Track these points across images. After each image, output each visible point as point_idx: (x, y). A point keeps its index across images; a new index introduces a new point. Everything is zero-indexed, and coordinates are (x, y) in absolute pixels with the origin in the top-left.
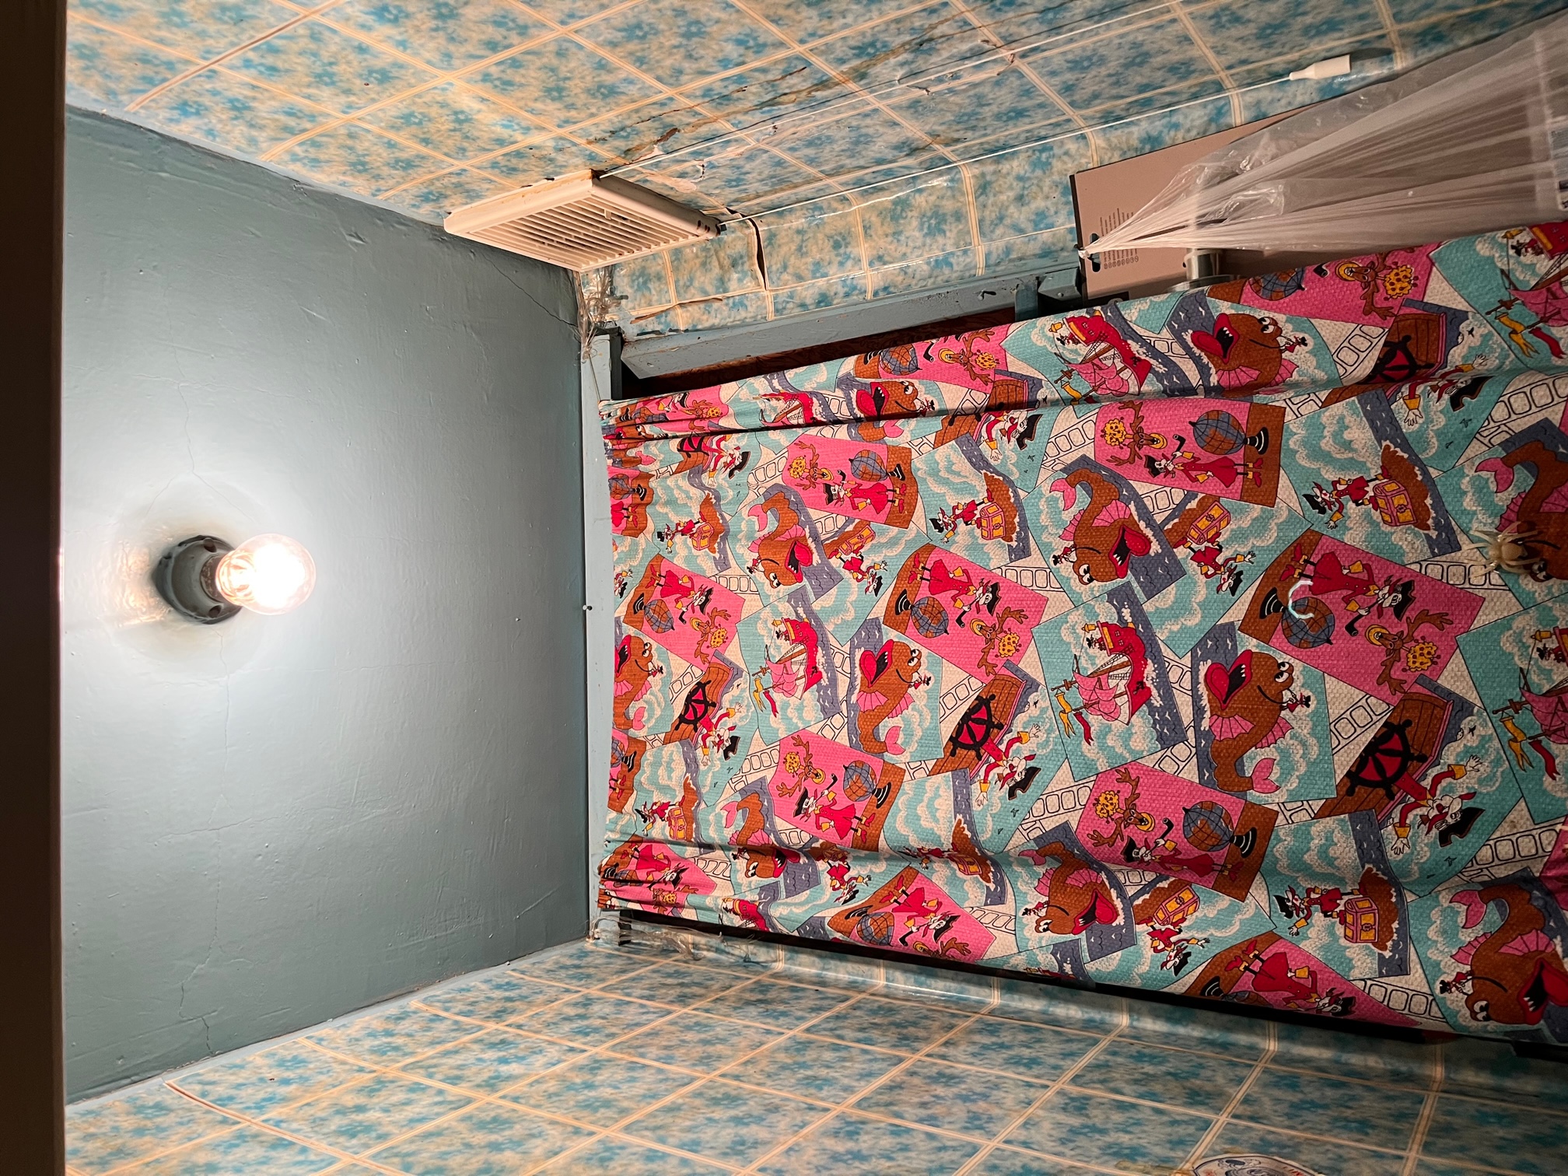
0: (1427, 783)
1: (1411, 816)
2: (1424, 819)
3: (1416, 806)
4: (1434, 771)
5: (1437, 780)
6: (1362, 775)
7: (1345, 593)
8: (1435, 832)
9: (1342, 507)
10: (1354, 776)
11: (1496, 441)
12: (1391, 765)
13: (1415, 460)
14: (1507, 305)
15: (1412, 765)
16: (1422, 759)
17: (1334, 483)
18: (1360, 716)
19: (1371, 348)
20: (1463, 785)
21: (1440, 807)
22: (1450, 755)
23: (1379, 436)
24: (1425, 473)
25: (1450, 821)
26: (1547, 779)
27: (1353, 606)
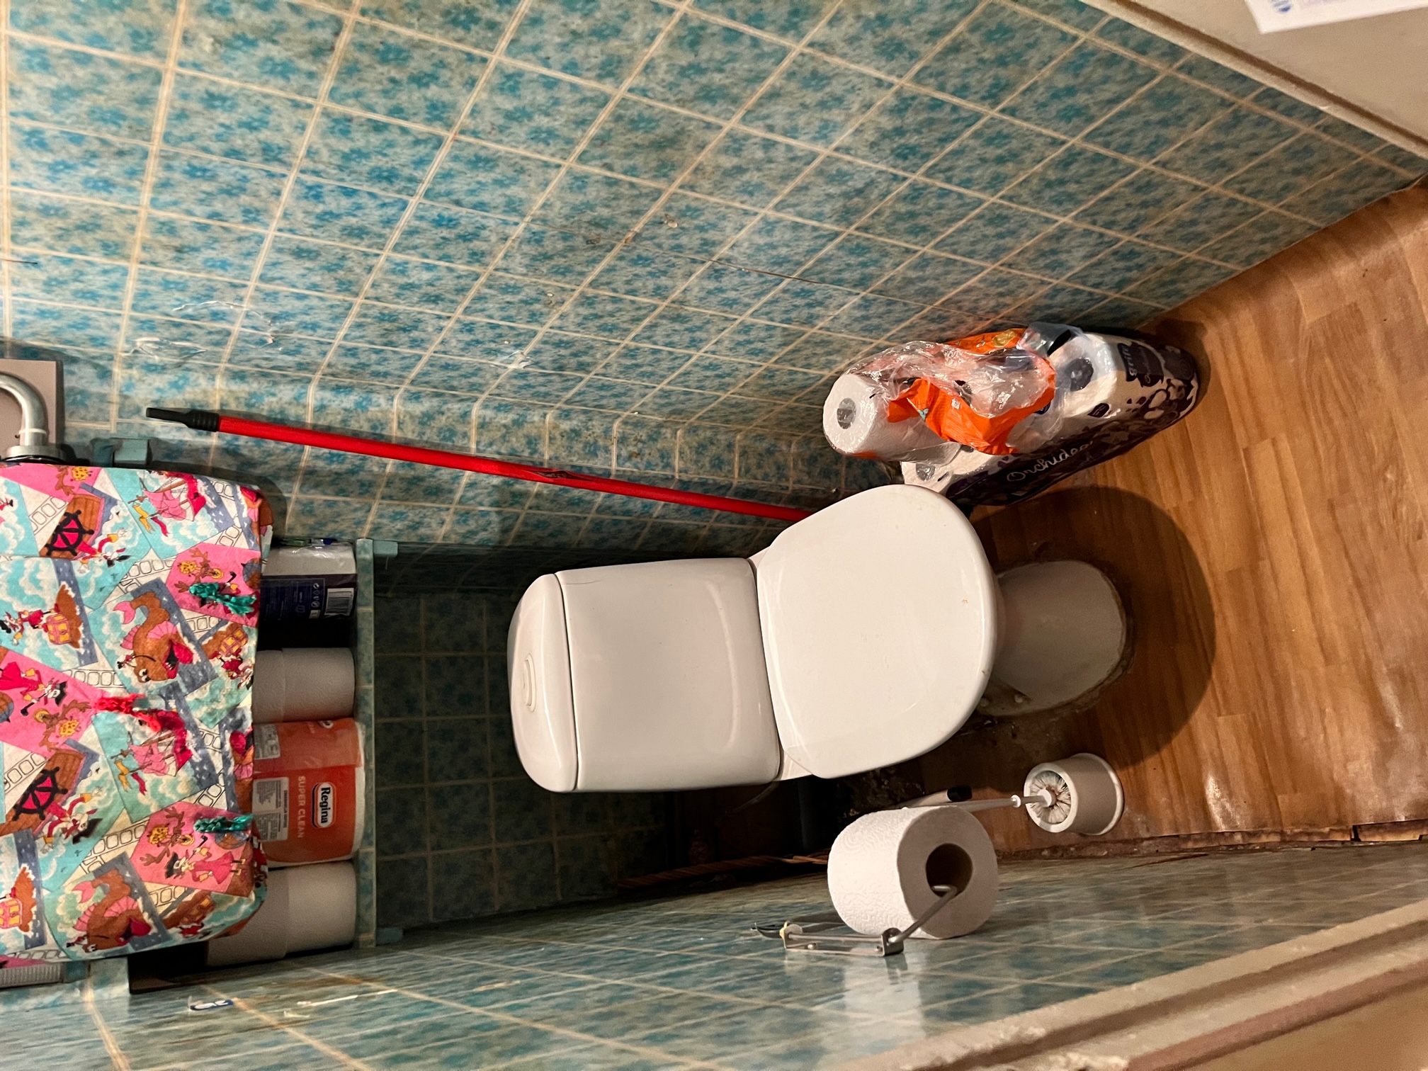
0: (66, 807)
1: (55, 830)
2: (64, 830)
3: (60, 822)
4: (71, 799)
5: (73, 805)
6: (25, 806)
7: (23, 689)
8: (71, 837)
9: (22, 630)
10: (19, 809)
11: (130, 589)
12: (43, 798)
13: (78, 600)
14: (141, 499)
15: (58, 797)
16: (65, 791)
17: (20, 614)
18: (26, 767)
19: (55, 514)
20: (88, 807)
21: (74, 821)
22: (83, 786)
23: (60, 577)
24: (82, 610)
25: (81, 829)
26: (140, 795)
27: (28, 697)
